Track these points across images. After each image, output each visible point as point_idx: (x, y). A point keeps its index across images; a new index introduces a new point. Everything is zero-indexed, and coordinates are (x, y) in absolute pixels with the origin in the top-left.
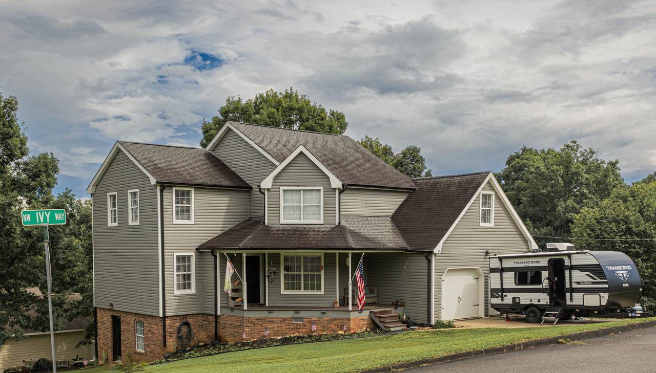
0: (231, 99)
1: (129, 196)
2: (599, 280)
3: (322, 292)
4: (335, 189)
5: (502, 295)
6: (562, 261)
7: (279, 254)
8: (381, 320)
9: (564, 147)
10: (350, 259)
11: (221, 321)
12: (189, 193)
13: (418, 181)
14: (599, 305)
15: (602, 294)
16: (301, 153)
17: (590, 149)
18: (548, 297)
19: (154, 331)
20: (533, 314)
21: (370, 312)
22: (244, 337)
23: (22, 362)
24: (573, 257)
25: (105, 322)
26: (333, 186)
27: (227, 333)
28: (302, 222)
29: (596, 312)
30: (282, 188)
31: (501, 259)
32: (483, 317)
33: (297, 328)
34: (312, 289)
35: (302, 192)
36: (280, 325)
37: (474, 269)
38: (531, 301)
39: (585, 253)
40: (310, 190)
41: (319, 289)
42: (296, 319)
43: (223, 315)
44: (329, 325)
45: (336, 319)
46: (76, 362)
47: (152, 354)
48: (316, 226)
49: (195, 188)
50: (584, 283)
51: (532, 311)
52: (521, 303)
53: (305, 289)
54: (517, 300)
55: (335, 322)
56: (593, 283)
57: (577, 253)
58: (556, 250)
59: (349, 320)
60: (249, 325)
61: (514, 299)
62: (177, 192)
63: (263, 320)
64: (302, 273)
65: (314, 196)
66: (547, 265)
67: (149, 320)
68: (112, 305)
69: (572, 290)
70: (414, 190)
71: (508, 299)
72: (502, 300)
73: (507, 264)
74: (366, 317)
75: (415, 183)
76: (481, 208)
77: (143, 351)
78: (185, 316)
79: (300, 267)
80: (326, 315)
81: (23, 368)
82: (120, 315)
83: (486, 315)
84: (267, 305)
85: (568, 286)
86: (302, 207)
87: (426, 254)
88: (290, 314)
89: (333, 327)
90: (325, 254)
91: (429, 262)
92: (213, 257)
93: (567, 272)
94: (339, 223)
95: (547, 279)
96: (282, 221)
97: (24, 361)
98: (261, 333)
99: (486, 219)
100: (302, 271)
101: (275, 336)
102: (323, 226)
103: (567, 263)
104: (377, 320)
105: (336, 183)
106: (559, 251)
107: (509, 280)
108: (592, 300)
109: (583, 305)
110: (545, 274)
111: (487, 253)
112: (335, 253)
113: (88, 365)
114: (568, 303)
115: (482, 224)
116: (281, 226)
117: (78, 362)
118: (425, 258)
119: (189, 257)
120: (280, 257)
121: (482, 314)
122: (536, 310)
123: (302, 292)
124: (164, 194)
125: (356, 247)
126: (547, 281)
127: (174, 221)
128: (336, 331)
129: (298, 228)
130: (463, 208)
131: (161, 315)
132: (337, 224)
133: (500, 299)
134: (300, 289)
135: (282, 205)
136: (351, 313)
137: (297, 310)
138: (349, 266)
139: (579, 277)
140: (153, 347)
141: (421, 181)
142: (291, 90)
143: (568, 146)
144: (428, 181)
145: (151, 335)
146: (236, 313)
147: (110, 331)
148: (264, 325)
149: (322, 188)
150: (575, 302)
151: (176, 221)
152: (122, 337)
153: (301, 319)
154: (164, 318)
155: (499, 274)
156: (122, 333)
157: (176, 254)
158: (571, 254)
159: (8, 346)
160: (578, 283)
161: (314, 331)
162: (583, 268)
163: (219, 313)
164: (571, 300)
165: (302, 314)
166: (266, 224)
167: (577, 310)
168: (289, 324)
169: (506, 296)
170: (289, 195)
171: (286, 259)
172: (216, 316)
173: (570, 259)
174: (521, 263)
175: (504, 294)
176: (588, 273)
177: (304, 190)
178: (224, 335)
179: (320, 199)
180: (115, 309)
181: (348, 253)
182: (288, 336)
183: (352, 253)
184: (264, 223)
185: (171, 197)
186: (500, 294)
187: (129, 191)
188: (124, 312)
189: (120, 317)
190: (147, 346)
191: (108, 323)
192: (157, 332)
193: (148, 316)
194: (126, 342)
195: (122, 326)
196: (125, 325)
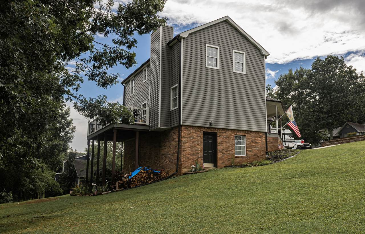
25: (195, 137)
68: (211, 124)
77: (245, 156)
131: (267, 131)
145: (254, 145)
147: (201, 144)
152: (218, 147)
156: (218, 144)
187: (234, 51)
188: (223, 129)
189: (217, 133)
190: (250, 151)
191: (199, 138)
192: (261, 142)
193: (251, 131)
194: (224, 151)
195: (219, 140)
196: (223, 139)
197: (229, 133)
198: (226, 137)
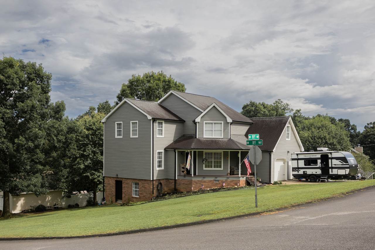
0: (134, 75)
1: (131, 124)
2: (345, 164)
3: (222, 169)
4: (229, 123)
5: (298, 170)
6: (328, 156)
7: (203, 151)
8: (252, 181)
9: (275, 102)
10: (240, 154)
11: (177, 182)
12: (162, 123)
13: (253, 119)
14: (345, 174)
15: (346, 170)
16: (214, 106)
17: (286, 103)
18: (321, 171)
19: (146, 187)
20: (314, 178)
21: (246, 177)
22: (192, 189)
23: (30, 207)
24: (332, 154)
25: (111, 183)
26: (228, 122)
27: (180, 187)
28: (213, 137)
29: (342, 177)
30: (204, 122)
31: (297, 154)
32: (287, 180)
33: (216, 185)
34: (217, 167)
35: (213, 124)
36: (208, 183)
37: (283, 159)
38: (312, 173)
39: (338, 152)
40: (217, 123)
41: (220, 167)
42: (215, 181)
43: (179, 179)
44: (231, 183)
45: (233, 181)
46: (55, 206)
47: (144, 198)
48: (220, 139)
49: (165, 121)
50: (338, 165)
51: (313, 177)
52: (307, 174)
53: (214, 167)
54: (306, 173)
55: (233, 182)
56: (342, 165)
57: (334, 152)
58: (322, 151)
59: (239, 181)
60: (195, 183)
61: (304, 172)
62: (158, 122)
63: (201, 181)
64: (213, 160)
65: (219, 125)
66: (320, 157)
67: (143, 182)
68: (117, 175)
69: (332, 168)
70: (253, 123)
71: (301, 172)
72: (298, 172)
73: (300, 157)
74: (245, 180)
75: (252, 120)
76: (287, 132)
77: (138, 197)
78: (159, 180)
79: (212, 158)
80: (229, 179)
81: (31, 209)
82: (121, 180)
83: (288, 179)
84: (197, 175)
85: (330, 166)
86: (213, 130)
87: (269, 152)
88: (212, 179)
89: (232, 184)
90: (224, 151)
91: (270, 155)
92: (174, 153)
93: (330, 160)
94: (230, 138)
95: (320, 163)
96: (205, 137)
97: (31, 206)
98: (200, 187)
99: (288, 137)
100: (213, 159)
101: (206, 188)
102: (223, 139)
103: (330, 156)
104: (250, 181)
105: (229, 120)
106: (323, 151)
107: (302, 164)
108: (342, 172)
109: (338, 174)
110: (319, 161)
111: (288, 152)
112: (228, 151)
113: (104, 204)
114: (330, 173)
115: (287, 139)
116: (204, 139)
117: (56, 206)
118: (269, 154)
119: (161, 152)
120: (203, 153)
121: (286, 179)
122: (315, 177)
123: (213, 169)
124: (154, 124)
125: (244, 149)
126: (320, 164)
127: (157, 136)
128: (233, 186)
129: (212, 140)
130: (282, 132)
131: (152, 179)
132: (229, 138)
133: (297, 172)
134: (212, 167)
135: (204, 129)
136: (240, 178)
137: (216, 177)
138: (239, 157)
139: (335, 162)
140: (145, 194)
141: (255, 119)
142: (162, 72)
143: (277, 102)
144: (259, 119)
145: (144, 189)
146: (188, 178)
147: (114, 187)
148: (201, 183)
149: (222, 122)
150: (334, 173)
151: (158, 136)
152: (123, 190)
153: (218, 181)
154: (153, 180)
155: (297, 161)
156: (123, 188)
157: (158, 151)
158: (332, 152)
159: (24, 198)
160: (335, 165)
161: (224, 186)
162: (337, 158)
163: (176, 179)
164: (332, 172)
165: (218, 179)
166: (197, 138)
167: (333, 176)
168: (213, 183)
169: (300, 170)
170: (208, 125)
171: (206, 153)
172: (175, 180)
173: (331, 154)
174: (307, 156)
175: (299, 170)
176: (340, 161)
177: (215, 123)
178: (179, 188)
179: (221, 127)
180: (119, 177)
181: (239, 151)
182: (212, 188)
183: (241, 151)
184: (196, 137)
185: (156, 125)
186: (297, 170)
187: (131, 122)
188: (125, 178)
189: (122, 181)
190: (141, 194)
191: (113, 184)
192: (148, 187)
193: (142, 180)
194: (126, 193)
195: (123, 185)
196: (125, 185)
197: (129, 181)
198: (127, 184)
